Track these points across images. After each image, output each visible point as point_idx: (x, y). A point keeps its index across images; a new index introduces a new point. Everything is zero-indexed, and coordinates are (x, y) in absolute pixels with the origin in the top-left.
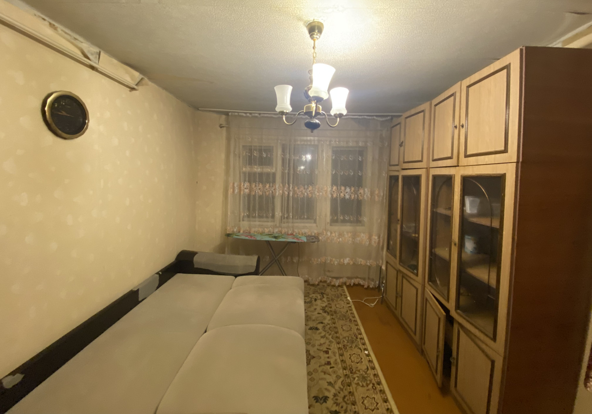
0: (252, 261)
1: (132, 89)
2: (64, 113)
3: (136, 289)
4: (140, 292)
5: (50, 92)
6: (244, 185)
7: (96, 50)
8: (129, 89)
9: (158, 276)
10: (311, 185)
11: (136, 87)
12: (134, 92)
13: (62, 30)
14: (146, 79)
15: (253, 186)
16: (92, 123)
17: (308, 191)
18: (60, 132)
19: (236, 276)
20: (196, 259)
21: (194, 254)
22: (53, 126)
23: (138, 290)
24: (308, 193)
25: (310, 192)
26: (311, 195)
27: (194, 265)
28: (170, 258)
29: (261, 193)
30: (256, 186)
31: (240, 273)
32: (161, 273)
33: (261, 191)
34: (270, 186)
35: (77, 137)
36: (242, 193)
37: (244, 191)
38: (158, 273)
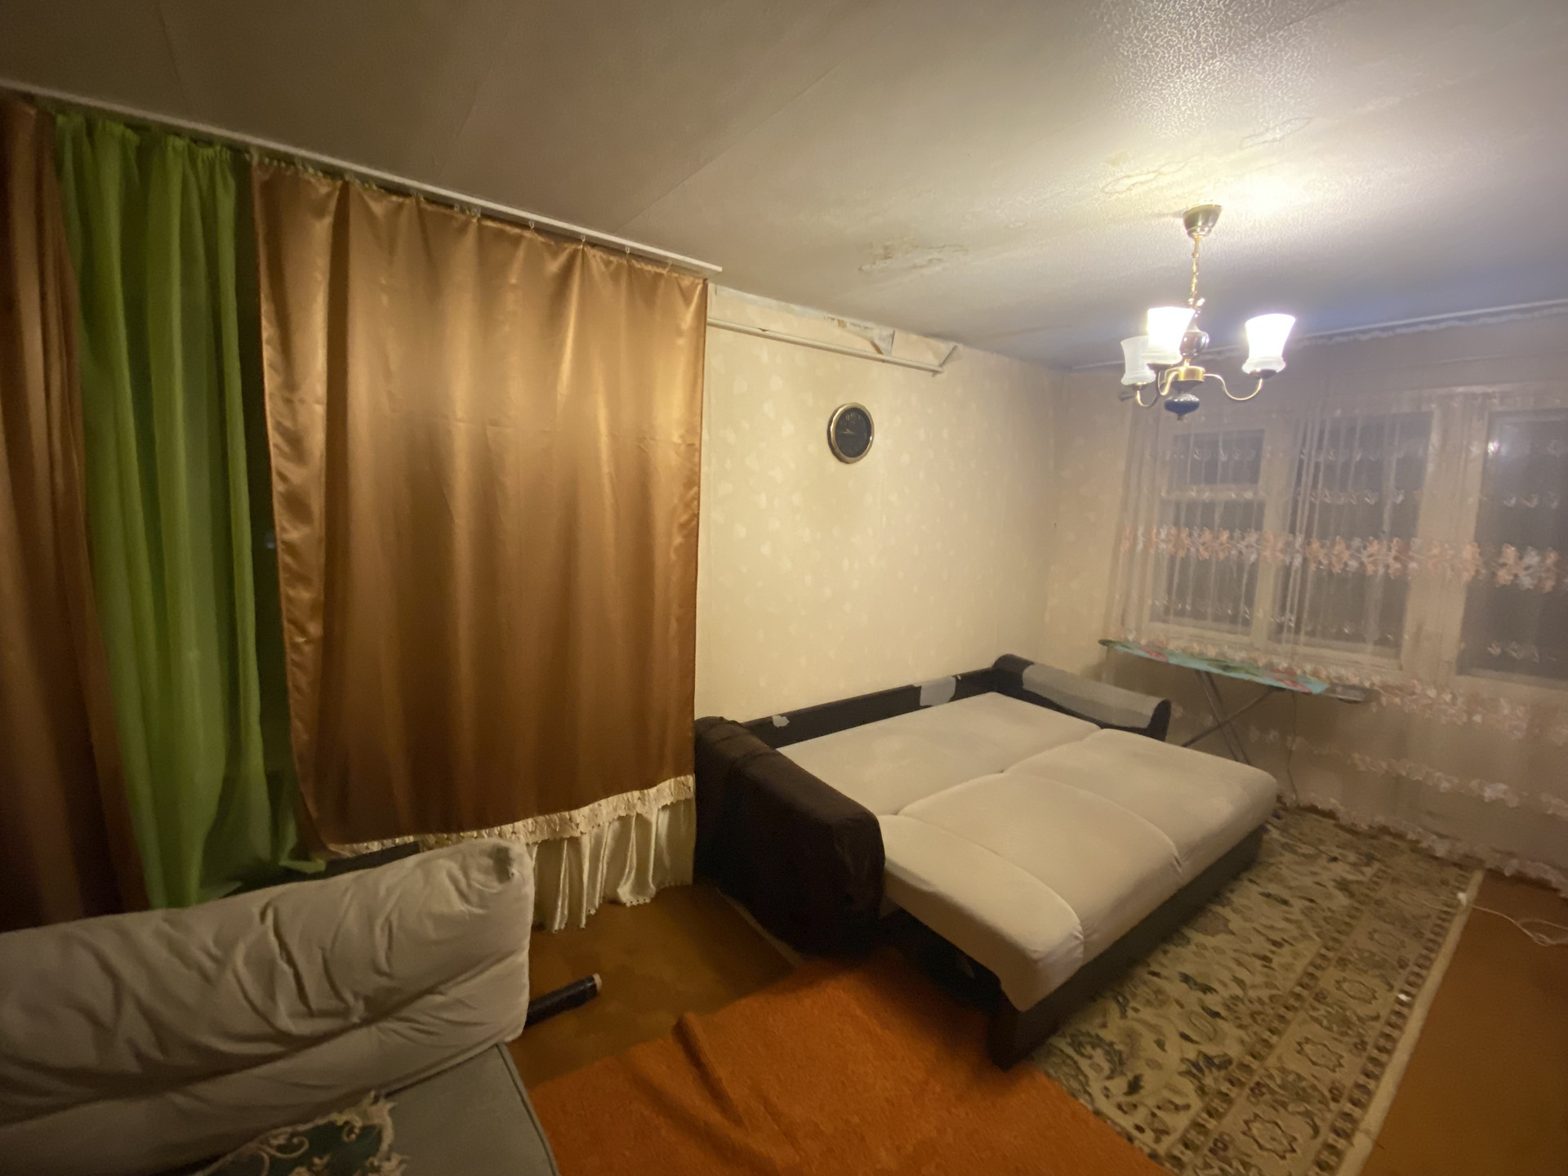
0: (1147, 706)
1: (935, 372)
2: (848, 431)
3: (917, 686)
4: (922, 692)
5: (835, 408)
6: (1158, 533)
7: (887, 332)
8: (931, 373)
9: (954, 679)
10: (1376, 539)
11: (939, 369)
12: (938, 376)
13: (852, 324)
14: (960, 346)
15: (1184, 535)
16: (878, 438)
17: (1365, 553)
18: (843, 455)
19: (1103, 725)
20: (1027, 673)
21: (1027, 663)
22: (837, 450)
23: (920, 687)
24: (1365, 560)
25: (1372, 559)
26: (1373, 568)
27: (1022, 684)
28: (984, 661)
29: (1206, 555)
30: (1190, 535)
31: (1114, 722)
32: (959, 678)
33: (1206, 549)
34: (1231, 537)
35: (862, 458)
36: (1152, 551)
37: (1157, 547)
38: (956, 677)
